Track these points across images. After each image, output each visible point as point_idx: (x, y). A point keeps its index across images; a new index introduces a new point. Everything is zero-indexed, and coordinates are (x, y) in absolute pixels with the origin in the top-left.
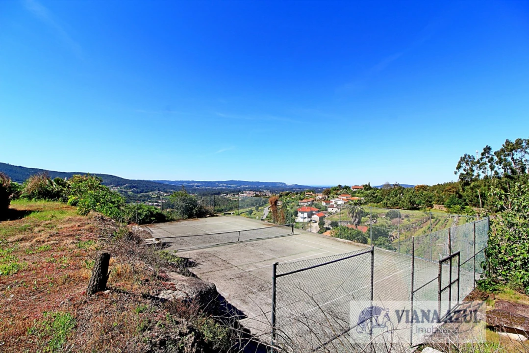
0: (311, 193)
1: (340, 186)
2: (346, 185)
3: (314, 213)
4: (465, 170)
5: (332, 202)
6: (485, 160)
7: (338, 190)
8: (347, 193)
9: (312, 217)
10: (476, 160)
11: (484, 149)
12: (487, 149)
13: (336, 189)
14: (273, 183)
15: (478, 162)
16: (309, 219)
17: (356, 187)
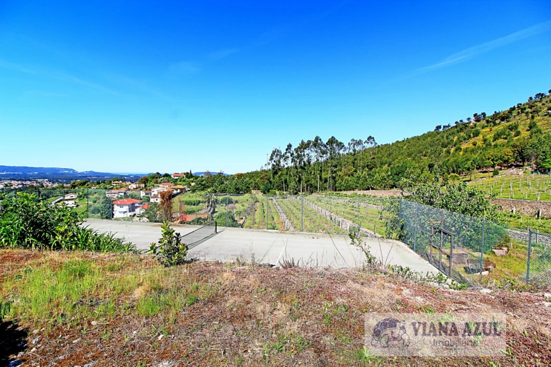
0: (121, 182)
1: (158, 173)
2: (167, 173)
3: (136, 205)
4: (275, 161)
5: (154, 191)
6: (289, 155)
7: (157, 178)
8: (168, 181)
9: (136, 210)
10: (282, 154)
11: (288, 146)
12: (290, 146)
13: (154, 177)
14: (52, 168)
15: (284, 155)
16: (132, 214)
17: (176, 174)
